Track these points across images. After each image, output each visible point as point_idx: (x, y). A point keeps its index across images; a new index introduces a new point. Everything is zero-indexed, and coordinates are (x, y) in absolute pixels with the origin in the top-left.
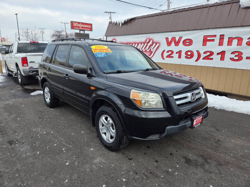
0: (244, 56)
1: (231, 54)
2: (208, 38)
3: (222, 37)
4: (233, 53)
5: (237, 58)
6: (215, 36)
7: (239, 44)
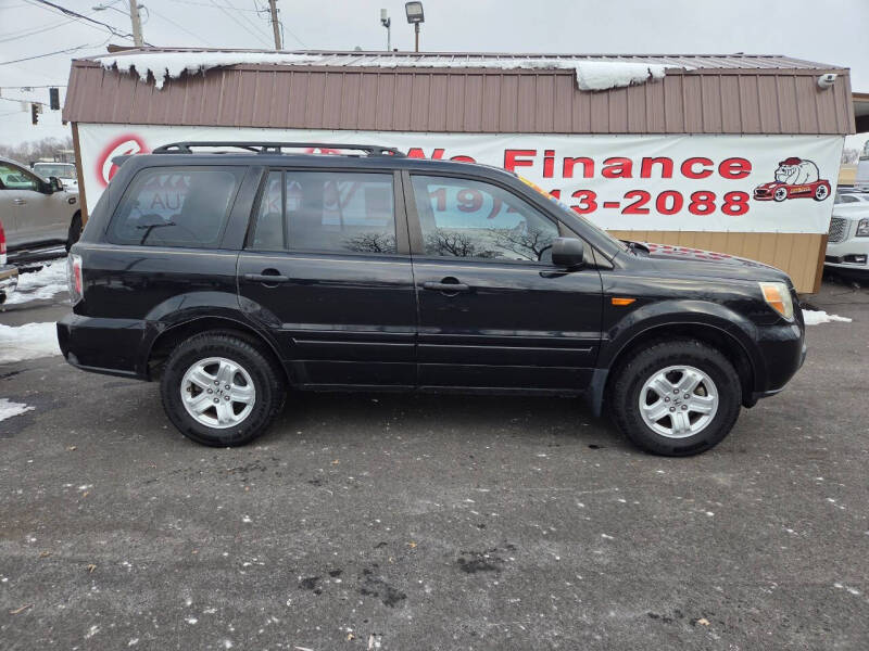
0: (599, 201)
1: (573, 196)
2: (517, 158)
3: (549, 154)
4: (576, 194)
5: (585, 206)
6: (533, 153)
7: (588, 173)
